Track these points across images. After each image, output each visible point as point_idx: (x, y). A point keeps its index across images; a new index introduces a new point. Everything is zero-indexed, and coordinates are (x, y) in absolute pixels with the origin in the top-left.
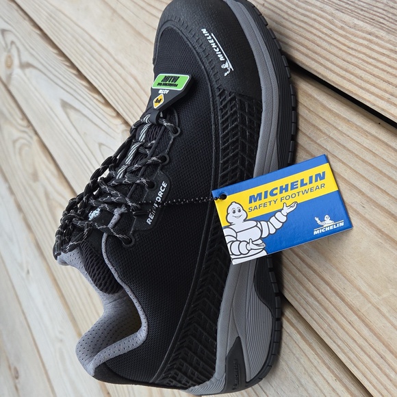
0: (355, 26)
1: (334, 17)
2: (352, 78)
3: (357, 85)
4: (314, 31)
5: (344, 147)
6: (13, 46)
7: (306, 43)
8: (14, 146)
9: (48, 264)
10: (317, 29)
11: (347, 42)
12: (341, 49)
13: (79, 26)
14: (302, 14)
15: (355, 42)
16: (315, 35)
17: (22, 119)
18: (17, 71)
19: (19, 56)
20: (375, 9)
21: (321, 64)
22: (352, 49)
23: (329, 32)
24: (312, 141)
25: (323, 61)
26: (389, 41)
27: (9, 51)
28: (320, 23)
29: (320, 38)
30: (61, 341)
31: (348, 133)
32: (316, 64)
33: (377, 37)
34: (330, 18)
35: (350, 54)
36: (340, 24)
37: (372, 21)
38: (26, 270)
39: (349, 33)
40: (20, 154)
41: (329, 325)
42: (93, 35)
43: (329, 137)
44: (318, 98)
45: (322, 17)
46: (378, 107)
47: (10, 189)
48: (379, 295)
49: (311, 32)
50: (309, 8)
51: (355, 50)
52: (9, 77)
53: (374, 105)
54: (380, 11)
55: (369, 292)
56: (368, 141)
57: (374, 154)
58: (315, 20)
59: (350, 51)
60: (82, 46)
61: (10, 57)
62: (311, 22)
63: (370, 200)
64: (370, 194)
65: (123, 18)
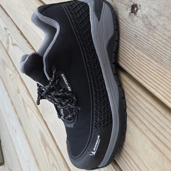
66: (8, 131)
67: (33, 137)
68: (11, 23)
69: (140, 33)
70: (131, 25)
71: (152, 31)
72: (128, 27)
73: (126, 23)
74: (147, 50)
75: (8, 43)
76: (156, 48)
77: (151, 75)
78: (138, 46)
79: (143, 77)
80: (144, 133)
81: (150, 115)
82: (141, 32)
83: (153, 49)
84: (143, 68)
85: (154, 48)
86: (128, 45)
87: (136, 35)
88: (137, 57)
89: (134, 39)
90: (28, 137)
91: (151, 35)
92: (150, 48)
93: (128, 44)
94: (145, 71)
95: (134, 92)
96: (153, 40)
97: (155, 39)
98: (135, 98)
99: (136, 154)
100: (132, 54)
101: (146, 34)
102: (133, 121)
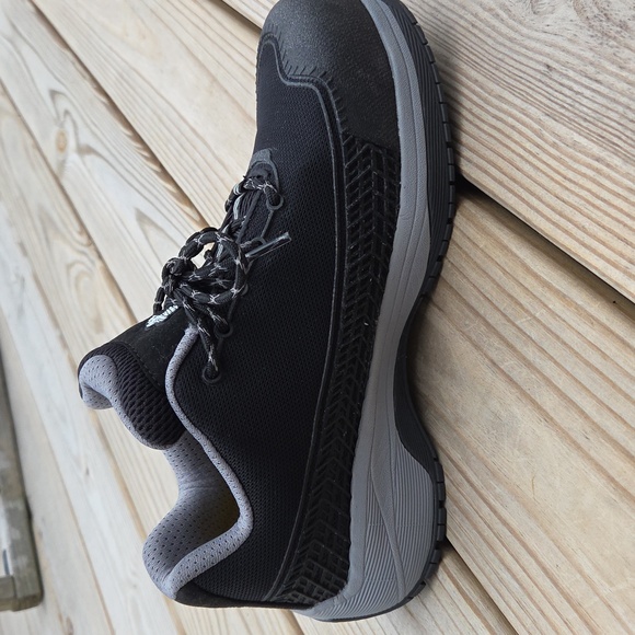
0: (574, 145)
1: (543, 126)
2: (570, 227)
3: (577, 240)
4: (513, 145)
5: (558, 338)
6: (68, 118)
7: (500, 162)
8: (68, 274)
9: (115, 462)
10: (516, 142)
11: (562, 169)
12: (552, 179)
13: (162, 97)
14: (495, 117)
15: (575, 170)
16: (513, 151)
17: (80, 233)
18: (73, 157)
19: (76, 134)
20: (606, 120)
21: (523, 200)
22: (570, 180)
23: (535, 150)
24: (509, 320)
25: (525, 195)
26: (627, 175)
27: (62, 125)
28: (520, 133)
29: (522, 157)
30: (135, 586)
31: (563, 316)
32: (514, 198)
33: (608, 165)
34: (536, 126)
35: (567, 189)
36: (552, 139)
37: (601, 140)
38: (84, 469)
39: (566, 155)
40: (77, 286)
41: (534, 622)
42: (183, 113)
43: (535, 318)
44: (518, 252)
45: (523, 124)
46: (611, 280)
47: (62, 338)
48: (611, 584)
49: (507, 147)
50: (505, 107)
51: (574, 183)
52: (62, 164)
53: (604, 275)
54: (613, 124)
55: (596, 577)
56: (594, 333)
57: (604, 355)
58: (513, 127)
59: (567, 184)
60: (168, 129)
61: (62, 135)
62: (508, 131)
63: (597, 428)
64: (597, 419)
65: (226, 92)
66: (61, 476)
67: (149, 490)
68: (73, 70)
69: (563, 56)
70: (529, 27)
71: (612, 43)
72: (519, 38)
73: (511, 22)
74: (592, 120)
75: (62, 148)
76: (629, 108)
77: (609, 215)
78: (557, 107)
79: (576, 225)
80: (579, 447)
81: (601, 373)
82: (568, 52)
83: (617, 112)
84: (577, 190)
85: (621, 109)
86: (514, 106)
87: (548, 67)
88: (552, 151)
89: (540, 81)
90: (132, 495)
91: (609, 60)
92: (603, 110)
93: (518, 102)
94: (583, 202)
95: (540, 289)
96: (616, 75)
97: (624, 74)
98: (544, 311)
99: (546, 532)
100: (529, 140)
101: (589, 55)
102: (533, 402)
